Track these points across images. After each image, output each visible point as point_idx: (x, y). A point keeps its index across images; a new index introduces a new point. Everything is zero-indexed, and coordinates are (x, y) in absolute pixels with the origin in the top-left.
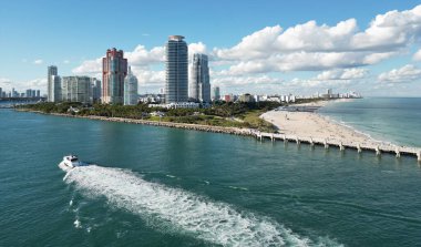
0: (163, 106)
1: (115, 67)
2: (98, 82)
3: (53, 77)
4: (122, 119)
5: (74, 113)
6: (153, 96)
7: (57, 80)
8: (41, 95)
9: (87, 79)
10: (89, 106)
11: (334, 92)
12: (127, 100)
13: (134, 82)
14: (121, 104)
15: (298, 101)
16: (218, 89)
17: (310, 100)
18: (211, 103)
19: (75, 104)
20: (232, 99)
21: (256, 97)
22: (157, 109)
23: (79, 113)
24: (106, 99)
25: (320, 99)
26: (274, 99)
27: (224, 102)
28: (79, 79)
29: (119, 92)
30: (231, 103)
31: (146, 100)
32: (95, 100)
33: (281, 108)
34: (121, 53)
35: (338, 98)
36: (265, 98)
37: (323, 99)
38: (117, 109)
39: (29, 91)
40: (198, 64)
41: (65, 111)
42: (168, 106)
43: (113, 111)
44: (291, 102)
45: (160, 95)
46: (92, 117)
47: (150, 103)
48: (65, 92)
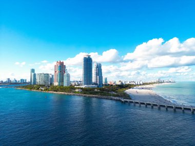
0: (81, 87)
1: (60, 69)
2: (53, 76)
3: (33, 74)
4: (63, 93)
5: (42, 90)
6: (77, 82)
7: (35, 75)
8: (27, 81)
9: (48, 74)
10: (49, 87)
11: (162, 80)
12: (65, 84)
13: (68, 76)
14: (63, 86)
15: (144, 84)
16: (106, 79)
17: (150, 83)
18: (103, 85)
19: (43, 86)
20: (112, 83)
21: (124, 82)
22: (78, 88)
23: (44, 90)
24: (56, 84)
25: (154, 83)
26: (132, 83)
27: (109, 85)
28: (44, 74)
29: (62, 80)
30: (112, 85)
31: (74, 83)
32: (51, 84)
33: (135, 87)
34: (63, 63)
35: (164, 82)
36: (128, 83)
37: (156, 83)
38: (61, 88)
39: (22, 80)
40: (97, 67)
41: (38, 89)
42: (83, 87)
43: (59, 89)
44: (140, 85)
45: (80, 81)
46: (50, 92)
47: (75, 85)
48: (38, 80)
